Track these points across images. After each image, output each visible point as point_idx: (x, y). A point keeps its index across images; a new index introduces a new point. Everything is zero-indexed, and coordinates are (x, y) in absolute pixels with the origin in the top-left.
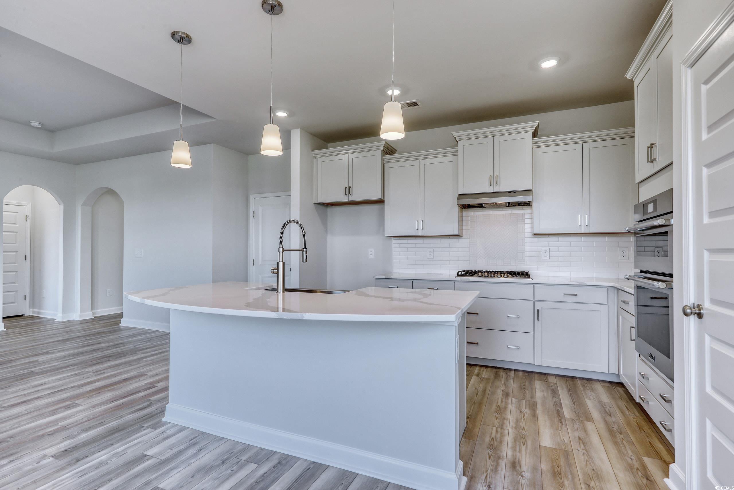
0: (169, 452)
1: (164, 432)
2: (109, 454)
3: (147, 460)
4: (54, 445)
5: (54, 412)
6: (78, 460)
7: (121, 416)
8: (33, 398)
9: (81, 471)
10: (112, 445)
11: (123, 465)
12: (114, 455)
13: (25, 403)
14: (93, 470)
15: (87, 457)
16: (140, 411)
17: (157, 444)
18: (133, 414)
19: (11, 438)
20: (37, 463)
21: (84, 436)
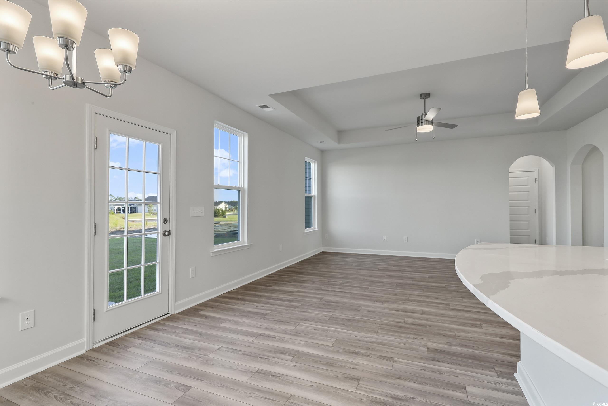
0: (482, 400)
1: (501, 384)
2: (450, 369)
3: (461, 392)
4: (437, 343)
5: (463, 324)
6: (433, 360)
7: (493, 351)
8: (466, 310)
9: (425, 367)
10: (460, 365)
11: (446, 382)
12: (451, 372)
13: (460, 311)
14: (430, 371)
15: (439, 361)
16: (509, 356)
17: (483, 388)
18: (502, 355)
19: (430, 326)
20: (419, 347)
21: (456, 349)
